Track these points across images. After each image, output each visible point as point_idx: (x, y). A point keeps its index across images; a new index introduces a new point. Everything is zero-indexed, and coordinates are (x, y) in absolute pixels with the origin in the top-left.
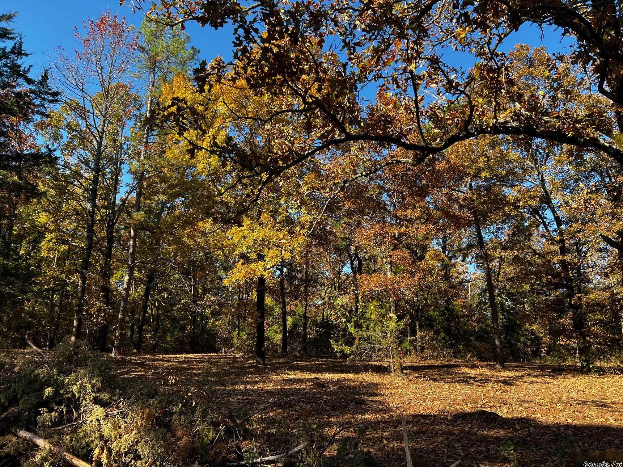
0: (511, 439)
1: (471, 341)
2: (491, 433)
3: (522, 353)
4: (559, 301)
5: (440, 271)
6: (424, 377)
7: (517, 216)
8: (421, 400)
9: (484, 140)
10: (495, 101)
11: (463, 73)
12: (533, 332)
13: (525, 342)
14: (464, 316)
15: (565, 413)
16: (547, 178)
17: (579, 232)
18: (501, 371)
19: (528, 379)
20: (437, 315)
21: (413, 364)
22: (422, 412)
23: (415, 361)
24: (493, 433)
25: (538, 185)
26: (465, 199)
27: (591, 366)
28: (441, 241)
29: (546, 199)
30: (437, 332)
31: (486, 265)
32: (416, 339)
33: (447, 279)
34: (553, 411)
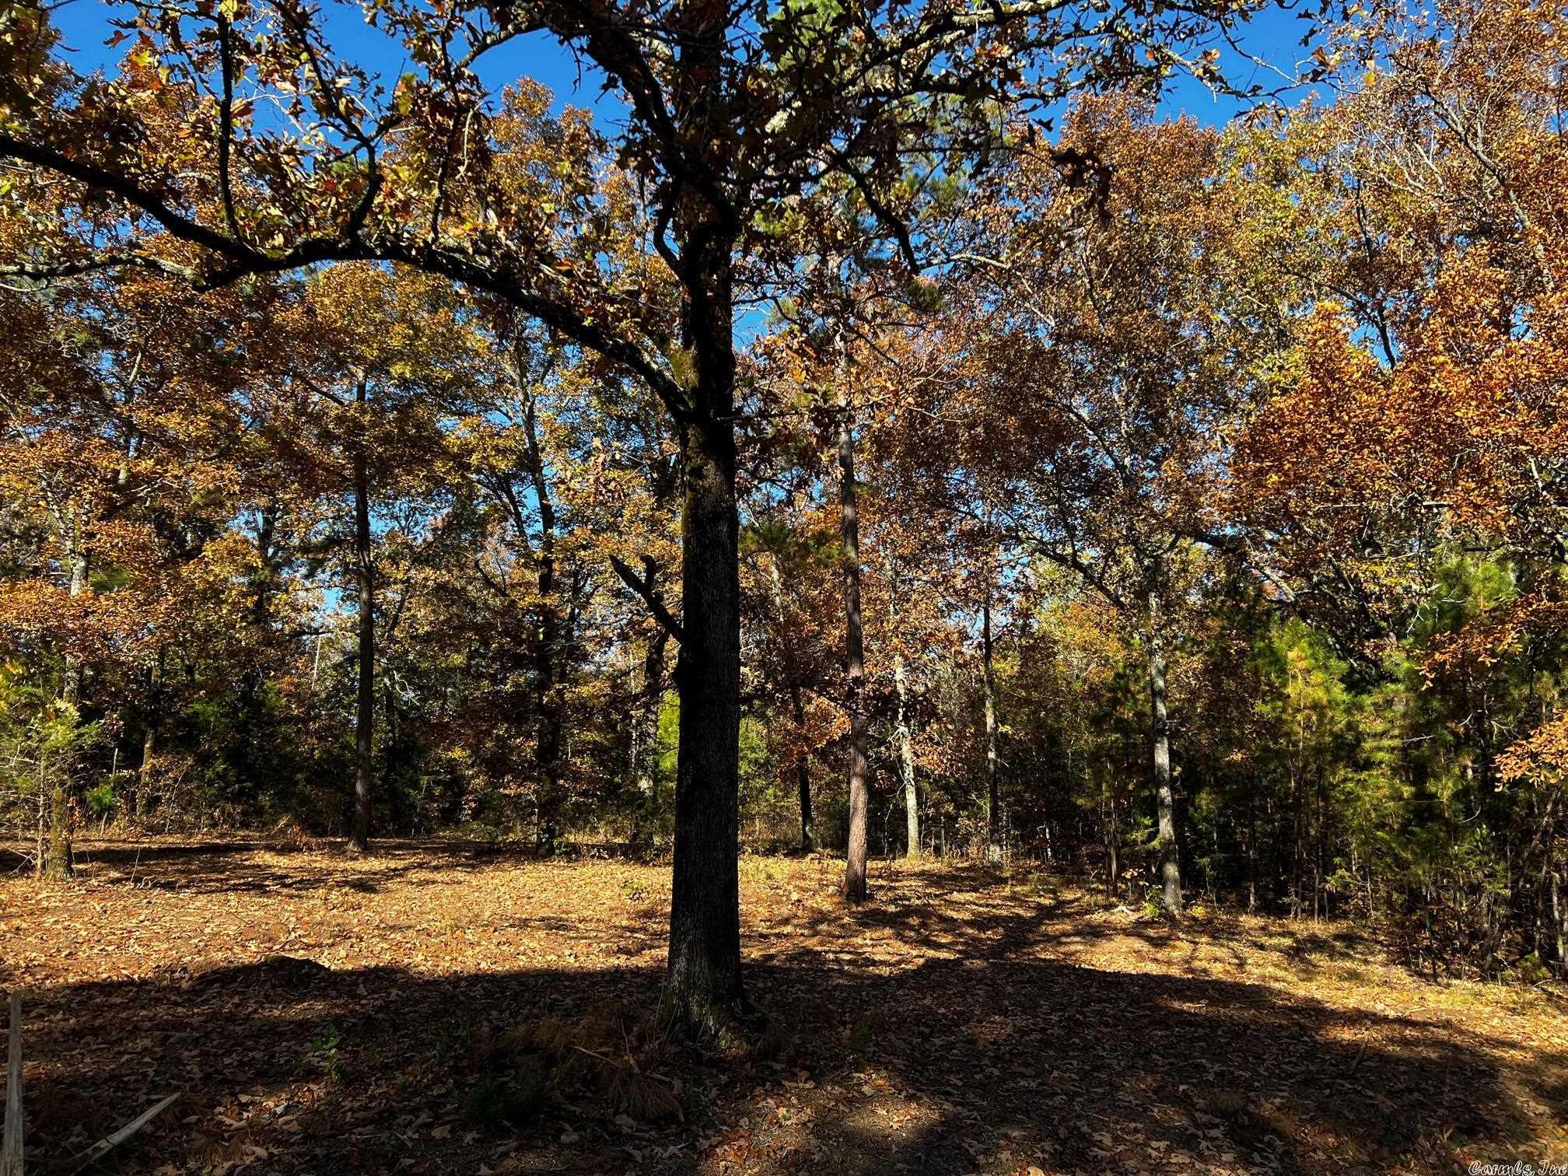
0: (338, 1021)
1: (297, 783)
2: (292, 1013)
3: (418, 814)
4: (519, 697)
5: (244, 595)
6: (137, 880)
7: (459, 486)
8: (110, 943)
9: (414, 283)
10: (440, 188)
11: (380, 91)
12: (452, 766)
13: (429, 790)
14: (290, 720)
15: (478, 949)
16: (543, 414)
17: (585, 547)
18: (356, 859)
19: (414, 876)
20: (214, 713)
21: (114, 846)
22: (104, 976)
23: (123, 837)
24: (297, 1011)
25: (519, 426)
26: (340, 420)
27: (555, 842)
28: (260, 517)
29: (530, 462)
30: (205, 760)
31: (364, 595)
32: (139, 778)
33: (257, 621)
34: (454, 945)
